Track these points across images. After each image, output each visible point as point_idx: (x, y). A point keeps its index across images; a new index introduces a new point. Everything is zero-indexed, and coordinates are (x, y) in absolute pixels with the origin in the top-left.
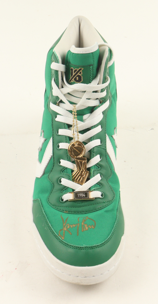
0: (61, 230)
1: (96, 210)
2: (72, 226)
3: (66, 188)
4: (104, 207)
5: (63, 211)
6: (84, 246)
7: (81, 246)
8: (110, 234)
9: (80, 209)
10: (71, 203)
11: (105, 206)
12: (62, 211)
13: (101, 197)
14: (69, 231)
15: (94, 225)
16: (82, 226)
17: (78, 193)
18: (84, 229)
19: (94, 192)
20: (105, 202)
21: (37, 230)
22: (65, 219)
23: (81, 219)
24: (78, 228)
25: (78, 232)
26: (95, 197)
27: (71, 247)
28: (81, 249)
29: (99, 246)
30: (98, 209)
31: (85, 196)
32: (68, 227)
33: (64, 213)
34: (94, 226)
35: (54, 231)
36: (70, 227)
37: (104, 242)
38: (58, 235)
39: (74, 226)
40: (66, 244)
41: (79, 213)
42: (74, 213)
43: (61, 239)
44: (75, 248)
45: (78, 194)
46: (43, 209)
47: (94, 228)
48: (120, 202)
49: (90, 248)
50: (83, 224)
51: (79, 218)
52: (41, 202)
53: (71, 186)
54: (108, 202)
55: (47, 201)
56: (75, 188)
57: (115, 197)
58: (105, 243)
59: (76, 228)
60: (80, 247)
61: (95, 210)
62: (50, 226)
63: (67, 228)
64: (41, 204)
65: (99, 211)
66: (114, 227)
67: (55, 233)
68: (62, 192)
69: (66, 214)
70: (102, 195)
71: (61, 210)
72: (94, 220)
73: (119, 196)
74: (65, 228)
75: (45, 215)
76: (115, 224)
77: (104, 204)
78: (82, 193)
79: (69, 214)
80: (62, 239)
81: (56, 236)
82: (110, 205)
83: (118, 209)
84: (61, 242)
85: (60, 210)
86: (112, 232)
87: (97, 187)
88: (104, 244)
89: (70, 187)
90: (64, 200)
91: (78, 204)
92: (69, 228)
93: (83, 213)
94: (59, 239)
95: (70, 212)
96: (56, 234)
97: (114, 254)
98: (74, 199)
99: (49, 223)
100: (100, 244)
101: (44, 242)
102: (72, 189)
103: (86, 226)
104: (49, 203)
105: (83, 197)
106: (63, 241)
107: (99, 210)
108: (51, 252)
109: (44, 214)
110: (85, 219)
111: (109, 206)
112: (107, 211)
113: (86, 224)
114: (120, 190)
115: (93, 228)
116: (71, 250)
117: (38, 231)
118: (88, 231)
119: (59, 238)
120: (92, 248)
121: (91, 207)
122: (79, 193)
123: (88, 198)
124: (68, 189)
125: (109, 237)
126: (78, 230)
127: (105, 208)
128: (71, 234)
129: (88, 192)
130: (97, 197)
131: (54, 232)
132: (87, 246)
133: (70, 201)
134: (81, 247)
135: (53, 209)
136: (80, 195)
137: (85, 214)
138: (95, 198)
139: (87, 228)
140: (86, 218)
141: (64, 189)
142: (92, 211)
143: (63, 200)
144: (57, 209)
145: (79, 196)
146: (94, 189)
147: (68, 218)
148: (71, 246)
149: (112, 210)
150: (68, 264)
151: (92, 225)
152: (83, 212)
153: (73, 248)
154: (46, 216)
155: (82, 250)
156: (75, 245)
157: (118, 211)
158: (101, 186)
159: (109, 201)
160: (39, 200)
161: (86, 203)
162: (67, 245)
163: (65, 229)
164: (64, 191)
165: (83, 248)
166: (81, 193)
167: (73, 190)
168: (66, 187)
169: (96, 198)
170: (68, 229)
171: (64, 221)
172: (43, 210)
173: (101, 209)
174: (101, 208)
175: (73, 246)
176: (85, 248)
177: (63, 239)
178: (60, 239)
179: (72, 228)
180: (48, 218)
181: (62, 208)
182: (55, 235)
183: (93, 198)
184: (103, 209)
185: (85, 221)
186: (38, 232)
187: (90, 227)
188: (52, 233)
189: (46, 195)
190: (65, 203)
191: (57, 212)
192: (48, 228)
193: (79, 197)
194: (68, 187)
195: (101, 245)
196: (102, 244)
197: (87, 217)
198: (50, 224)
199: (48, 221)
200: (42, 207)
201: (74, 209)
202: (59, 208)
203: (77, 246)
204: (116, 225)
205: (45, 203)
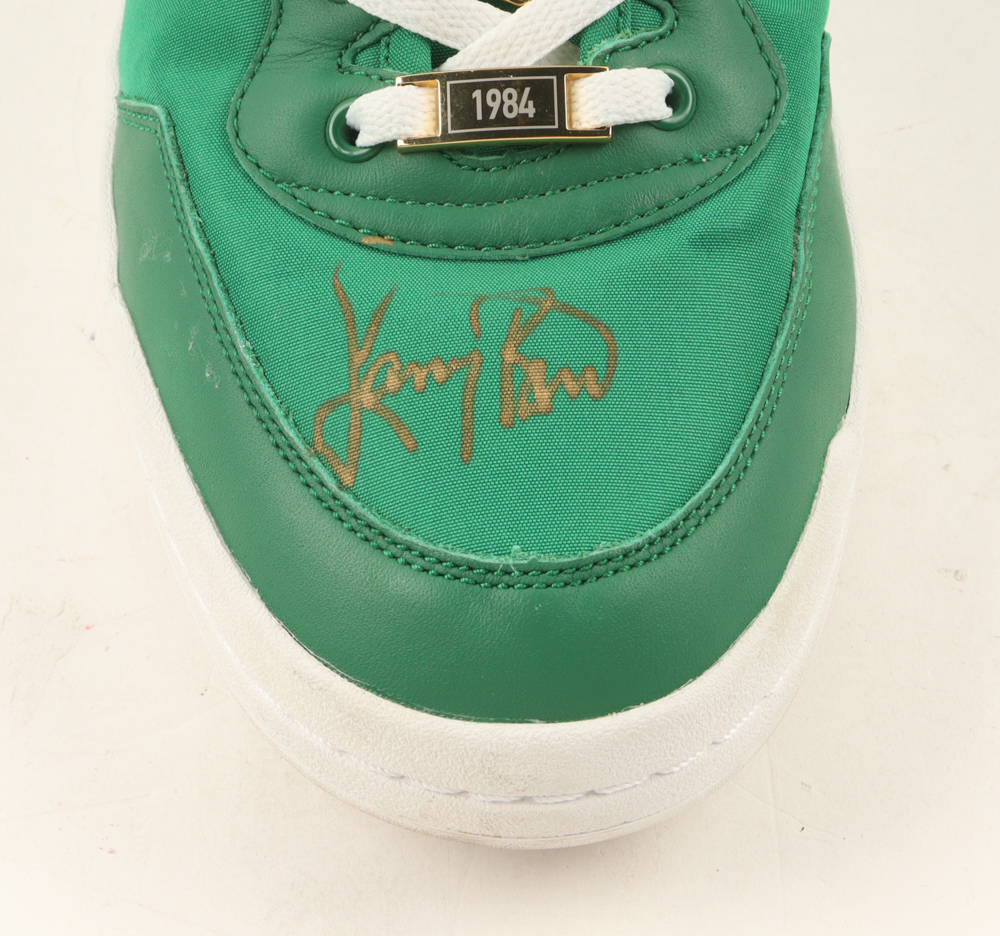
0: (333, 404)
1: (622, 229)
2: (420, 375)
3: (379, 30)
4: (688, 202)
5: (351, 233)
6: (516, 556)
7: (492, 560)
8: (738, 441)
9: (494, 219)
10: (422, 165)
11: (700, 196)
12: (348, 233)
13: (664, 113)
14: (396, 422)
15: (600, 362)
16: (505, 371)
17: (475, 87)
18: (524, 407)
19: (609, 75)
20: (696, 156)
21: (146, 371)
22: (363, 312)
23: (495, 316)
24: (470, 392)
25: (467, 434)
26: (620, 120)
27: (408, 563)
28: (493, 585)
29: (642, 554)
30: (645, 221)
31: (531, 111)
32: (392, 382)
33: (360, 244)
34: (602, 372)
35: (272, 402)
36: (404, 382)
37: (679, 512)
38: (310, 444)
39: (439, 372)
40: (369, 526)
41: (484, 253)
42: (445, 252)
43: (331, 483)
44: (439, 568)
45: (477, 94)
46: (187, 205)
47: (604, 391)
48: (827, 123)
49: (564, 577)
50: (510, 357)
51: (479, 301)
52: (175, 138)
53: (418, 20)
54: (721, 153)
55: (225, 135)
56: (456, 38)
57: (784, 105)
58: (692, 522)
59: (458, 390)
60: (480, 565)
61: (620, 228)
62: (248, 358)
63: (379, 389)
64: (174, 162)
65: (649, 234)
66: (768, 376)
67: (283, 422)
68: (346, 61)
69: (374, 254)
70: (673, 100)
71: (334, 226)
72: (605, 318)
73: (823, 90)
74: (367, 386)
75: (208, 261)
76: (779, 345)
77: (692, 177)
78: (509, 84)
79: (405, 262)
80: (341, 486)
81: (291, 454)
82: (738, 187)
83: (809, 207)
84: (331, 505)
85: (326, 224)
86: (749, 420)
87: (634, 29)
88: (680, 533)
89: (414, 28)
90: (361, 141)
91: (480, 177)
92: (395, 393)
93: (516, 252)
94: (311, 479)
95: (408, 244)
96: (291, 433)
97: (762, 603)
98: (445, 136)
99: (236, 332)
100: (651, 533)
101: (197, 479)
102: (428, 41)
103: (536, 373)
104: (238, 154)
105: (522, 119)
106: (347, 498)
107: (649, 227)
108: (254, 584)
109: (201, 247)
110: (529, 310)
111: (727, 196)
112: (709, 242)
113: (539, 358)
114: (828, 28)
115: (594, 389)
116: (406, 583)
117: (150, 380)
118: (550, 419)
119: (312, 472)
120: (580, 573)
121: (588, 200)
122: (485, 88)
123: (562, 131)
124: (394, 38)
125: (721, 469)
126: (467, 411)
127: (700, 212)
128: (414, 450)
129: (560, 73)
130: (632, 120)
131: (279, 413)
132: (544, 560)
133: (405, 152)
134: (490, 570)
135: (273, 209)
136: (495, 106)
137: (533, 258)
138: (615, 128)
139: (542, 395)
140: (537, 302)
141: (365, 40)
142: (588, 239)
143: (351, 134)
144: (305, 215)
145: (487, 110)
146: (607, 45)
147: (390, 295)
148: (409, 549)
149: (757, 228)
150: (384, 695)
151: (591, 367)
152: (517, 243)
153: (426, 570)
154: (211, 269)
155: (500, 592)
156: (440, 547)
157: (808, 223)
158: (670, 12)
159: (734, 150)
160: (163, 117)
161: (544, 169)
162: (374, 537)
163: (367, 398)
164: (362, 58)
165: (507, 572)
166: (501, 87)
167: (440, 53)
168: (377, 21)
169: (619, 129)
170: (389, 402)
171: (361, 326)
172: (191, 218)
173: (663, 217)
174: (669, 211)
175: (423, 556)
176: (527, 579)
177: (348, 479)
178: (322, 484)
179: (422, 392)
180: (227, 291)
181: (343, 207)
182: (281, 440)
183: (603, 130)
184: (678, 222)
185: (531, 326)
186: (153, 392)
187: (571, 386)
188: (260, 419)
189: (220, 81)
190: (373, 164)
191: (307, 235)
192: (230, 376)
193: (486, 122)
194: (397, 28)
195: (655, 549)
196: (663, 535)
197: (547, 290)
198: (241, 344)
199: (231, 319)
200: (182, 190)
201: (437, 218)
202: (321, 201)
203: (458, 554)
204: (784, 352)
205: (205, 157)
